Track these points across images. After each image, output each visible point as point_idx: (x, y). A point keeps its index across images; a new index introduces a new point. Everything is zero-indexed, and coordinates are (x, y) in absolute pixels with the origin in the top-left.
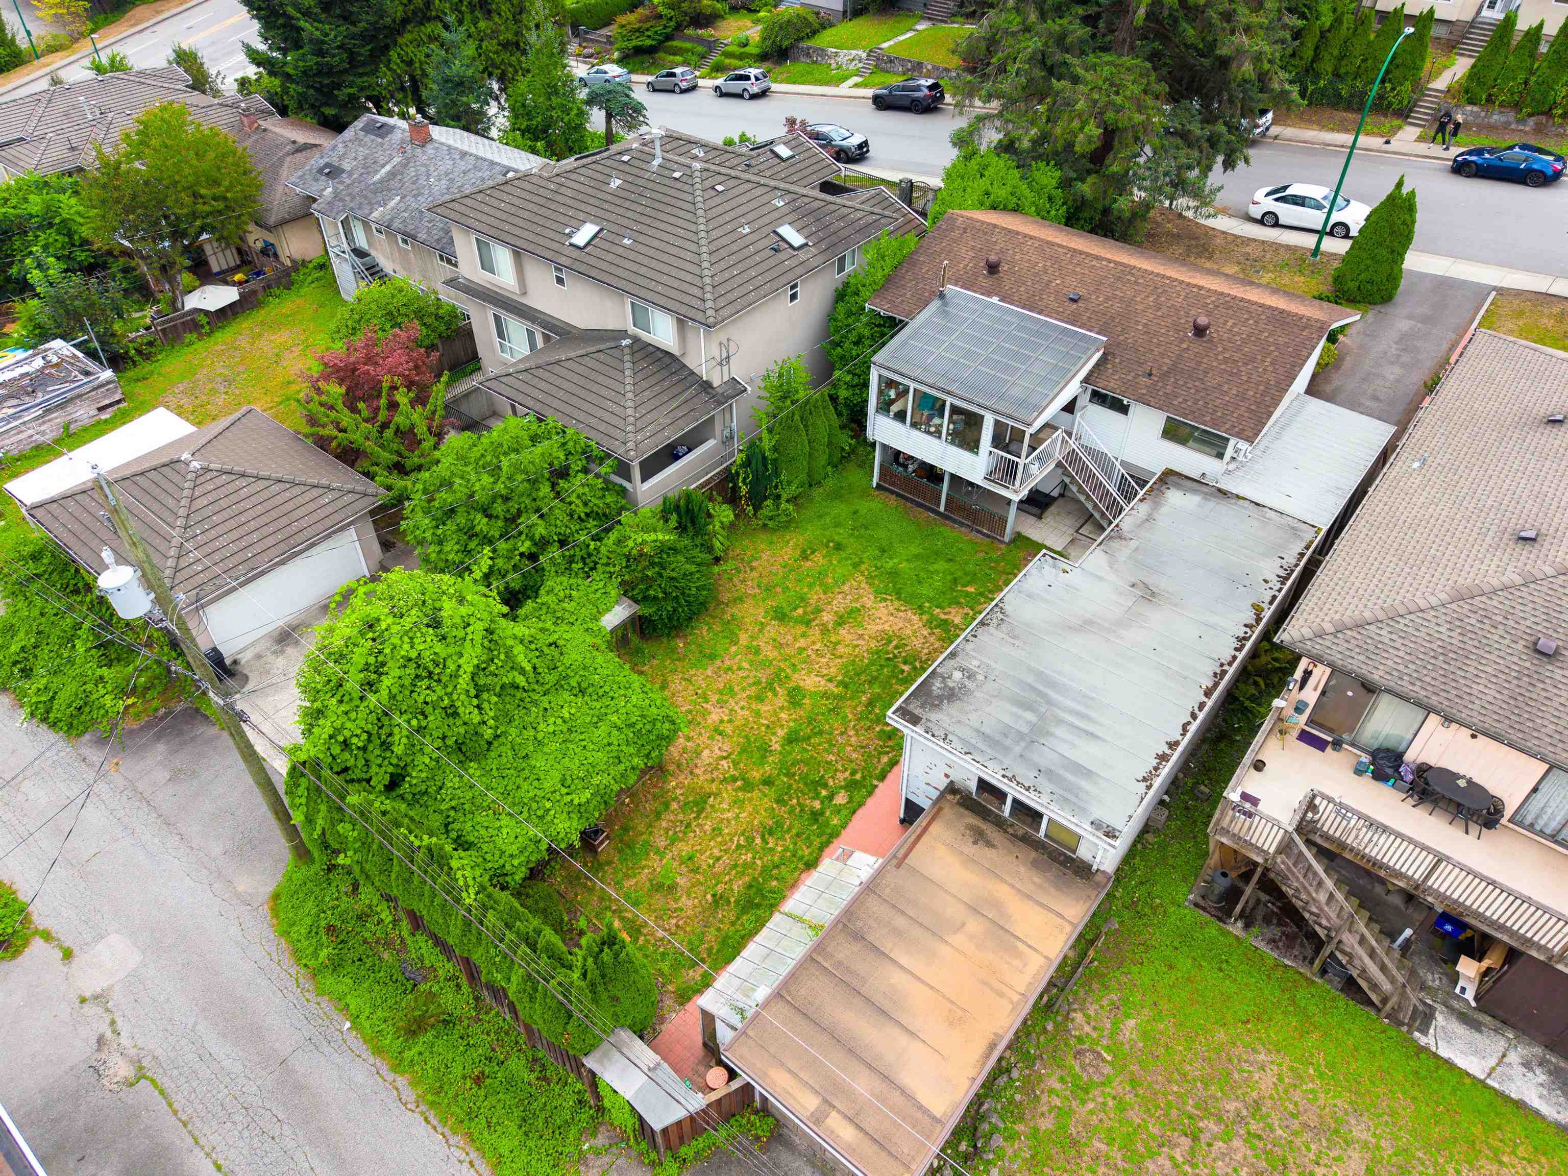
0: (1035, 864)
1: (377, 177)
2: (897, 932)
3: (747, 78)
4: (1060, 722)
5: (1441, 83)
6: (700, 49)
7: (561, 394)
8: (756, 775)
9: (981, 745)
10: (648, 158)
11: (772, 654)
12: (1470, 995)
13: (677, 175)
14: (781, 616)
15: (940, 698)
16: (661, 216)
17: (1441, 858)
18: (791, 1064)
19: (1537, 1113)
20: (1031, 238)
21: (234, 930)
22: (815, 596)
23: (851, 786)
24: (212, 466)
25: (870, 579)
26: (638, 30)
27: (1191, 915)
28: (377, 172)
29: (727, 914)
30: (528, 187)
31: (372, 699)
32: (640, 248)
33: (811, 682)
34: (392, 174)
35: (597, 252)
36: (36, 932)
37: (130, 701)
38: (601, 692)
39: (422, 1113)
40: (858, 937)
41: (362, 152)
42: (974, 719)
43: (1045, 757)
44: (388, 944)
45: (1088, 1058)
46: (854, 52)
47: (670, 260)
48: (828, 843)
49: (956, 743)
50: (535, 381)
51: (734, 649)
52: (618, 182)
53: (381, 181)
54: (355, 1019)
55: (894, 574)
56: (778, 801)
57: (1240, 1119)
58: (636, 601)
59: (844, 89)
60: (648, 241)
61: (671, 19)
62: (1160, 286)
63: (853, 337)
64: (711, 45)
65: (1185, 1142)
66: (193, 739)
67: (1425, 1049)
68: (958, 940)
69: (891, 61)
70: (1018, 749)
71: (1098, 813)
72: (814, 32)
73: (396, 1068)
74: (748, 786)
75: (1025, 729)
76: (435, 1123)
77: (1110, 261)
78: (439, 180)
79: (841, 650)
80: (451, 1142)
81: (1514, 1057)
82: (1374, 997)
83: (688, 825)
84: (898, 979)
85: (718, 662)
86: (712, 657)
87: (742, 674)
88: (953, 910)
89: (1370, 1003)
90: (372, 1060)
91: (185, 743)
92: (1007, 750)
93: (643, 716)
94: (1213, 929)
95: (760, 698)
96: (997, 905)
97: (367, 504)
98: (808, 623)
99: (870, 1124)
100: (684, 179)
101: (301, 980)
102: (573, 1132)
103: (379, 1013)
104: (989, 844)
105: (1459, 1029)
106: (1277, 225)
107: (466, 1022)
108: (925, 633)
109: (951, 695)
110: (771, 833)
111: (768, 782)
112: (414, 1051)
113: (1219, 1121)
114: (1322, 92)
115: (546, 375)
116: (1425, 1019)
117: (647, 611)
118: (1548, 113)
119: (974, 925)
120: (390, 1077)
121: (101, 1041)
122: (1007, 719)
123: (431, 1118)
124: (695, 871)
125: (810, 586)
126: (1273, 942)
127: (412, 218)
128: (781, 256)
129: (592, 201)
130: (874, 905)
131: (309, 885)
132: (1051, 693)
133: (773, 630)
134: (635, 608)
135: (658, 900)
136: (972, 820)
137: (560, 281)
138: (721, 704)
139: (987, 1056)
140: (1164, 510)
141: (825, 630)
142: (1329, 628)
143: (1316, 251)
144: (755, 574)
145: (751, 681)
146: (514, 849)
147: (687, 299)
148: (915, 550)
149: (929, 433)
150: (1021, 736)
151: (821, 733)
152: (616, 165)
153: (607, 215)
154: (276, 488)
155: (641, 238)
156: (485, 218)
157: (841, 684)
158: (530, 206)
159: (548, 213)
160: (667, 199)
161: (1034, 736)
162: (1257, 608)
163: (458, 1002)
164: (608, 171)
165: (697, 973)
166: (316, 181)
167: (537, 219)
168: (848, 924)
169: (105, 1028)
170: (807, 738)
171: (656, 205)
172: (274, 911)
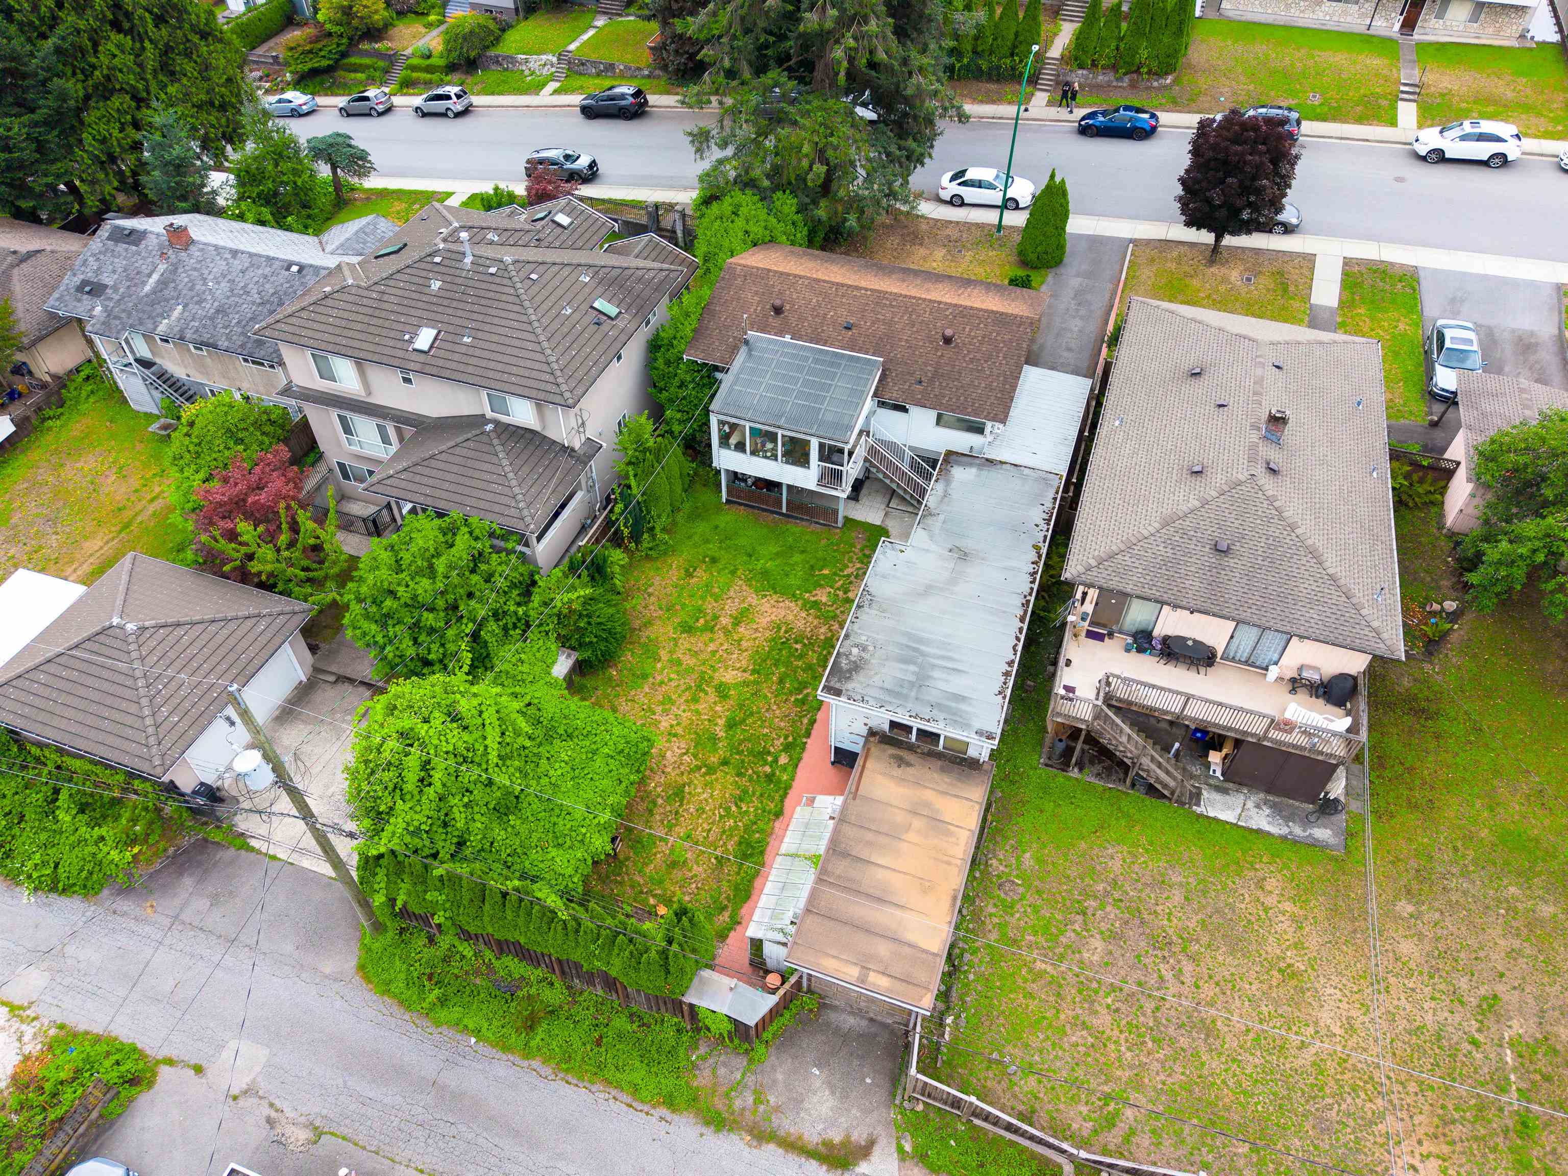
0: (943, 770)
1: (147, 288)
2: (869, 844)
3: (448, 97)
4: (934, 666)
5: (1055, 51)
6: (381, 64)
7: (446, 486)
8: (714, 760)
9: (888, 698)
10: (459, 257)
11: (692, 662)
12: (1218, 774)
13: (493, 270)
14: (688, 629)
15: (850, 671)
16: (490, 311)
17: (1188, 697)
18: (833, 952)
19: (1269, 833)
20: (801, 277)
21: (338, 1003)
22: (709, 606)
23: (788, 748)
24: (147, 624)
25: (748, 581)
26: (311, 52)
27: (1044, 772)
28: (144, 283)
29: (731, 868)
30: (351, 298)
31: (430, 791)
32: (481, 344)
33: (730, 676)
34: (163, 283)
35: (442, 353)
36: (158, 1062)
37: (136, 850)
38: (585, 732)
39: (562, 1079)
40: (845, 855)
41: (120, 263)
42: (877, 680)
43: (932, 695)
44: (477, 973)
45: (1007, 886)
46: (544, 57)
47: (515, 352)
48: (785, 795)
49: (872, 702)
50: (418, 478)
51: (659, 665)
52: (438, 284)
53: (154, 291)
54: (477, 1032)
55: (765, 574)
56: (739, 775)
57: (1107, 893)
58: (573, 649)
59: (545, 97)
60: (487, 336)
61: (341, 36)
62: (910, 305)
63: (676, 382)
64: (392, 59)
65: (1079, 918)
66: (215, 865)
67: (1200, 816)
68: (911, 836)
69: (583, 64)
70: (913, 694)
71: (977, 725)
72: (498, 39)
73: (526, 1057)
74: (711, 770)
75: (912, 678)
76: (575, 1082)
77: (866, 289)
78: (218, 283)
79: (745, 644)
80: (593, 1090)
81: (1250, 804)
82: (1166, 793)
83: (677, 813)
84: (880, 874)
85: (651, 680)
86: (644, 676)
87: (673, 684)
88: (900, 817)
89: (1164, 796)
90: (504, 1057)
91: (206, 871)
92: (906, 697)
93: (628, 743)
94: (1061, 778)
95: (695, 700)
96: (928, 805)
97: (299, 621)
98: (712, 630)
99: (896, 970)
100: (500, 273)
101: (417, 1021)
102: (682, 1052)
103: (495, 1023)
104: (909, 764)
105: (1217, 796)
106: (963, 204)
107: (566, 1007)
108: (804, 615)
109: (856, 667)
110: (741, 800)
111: (725, 763)
112: (538, 1038)
113: (1095, 898)
114: (967, 68)
115: (427, 471)
116: (1196, 797)
117: (587, 654)
118: (1137, 71)
119: (917, 823)
120: (525, 1064)
121: (270, 1121)
122: (900, 675)
123: (570, 1080)
124: (696, 844)
125: (703, 598)
126: (1098, 775)
127: (204, 326)
128: (605, 327)
129: (420, 304)
130: (849, 831)
131: (389, 949)
132: (923, 648)
133: (685, 643)
134: (575, 656)
135: (677, 874)
136: (892, 751)
137: (407, 381)
138: (666, 712)
139: (954, 905)
140: (954, 485)
141: (727, 632)
142: (1093, 563)
143: (1000, 227)
144: (652, 599)
145: (683, 687)
146: (570, 871)
147: (543, 386)
148: (774, 549)
149: (766, 457)
150: (912, 684)
151: (752, 714)
152: (429, 267)
153: (439, 317)
154: (213, 628)
155: (480, 335)
156: (318, 335)
157: (754, 671)
158: (360, 318)
159: (380, 322)
160: (491, 295)
161: (921, 682)
162: (1037, 548)
163: (555, 995)
164: (424, 274)
165: (725, 916)
166: (79, 300)
167: (372, 329)
168: (836, 848)
169: (267, 1111)
170: (743, 721)
171: (483, 302)
172: (367, 979)
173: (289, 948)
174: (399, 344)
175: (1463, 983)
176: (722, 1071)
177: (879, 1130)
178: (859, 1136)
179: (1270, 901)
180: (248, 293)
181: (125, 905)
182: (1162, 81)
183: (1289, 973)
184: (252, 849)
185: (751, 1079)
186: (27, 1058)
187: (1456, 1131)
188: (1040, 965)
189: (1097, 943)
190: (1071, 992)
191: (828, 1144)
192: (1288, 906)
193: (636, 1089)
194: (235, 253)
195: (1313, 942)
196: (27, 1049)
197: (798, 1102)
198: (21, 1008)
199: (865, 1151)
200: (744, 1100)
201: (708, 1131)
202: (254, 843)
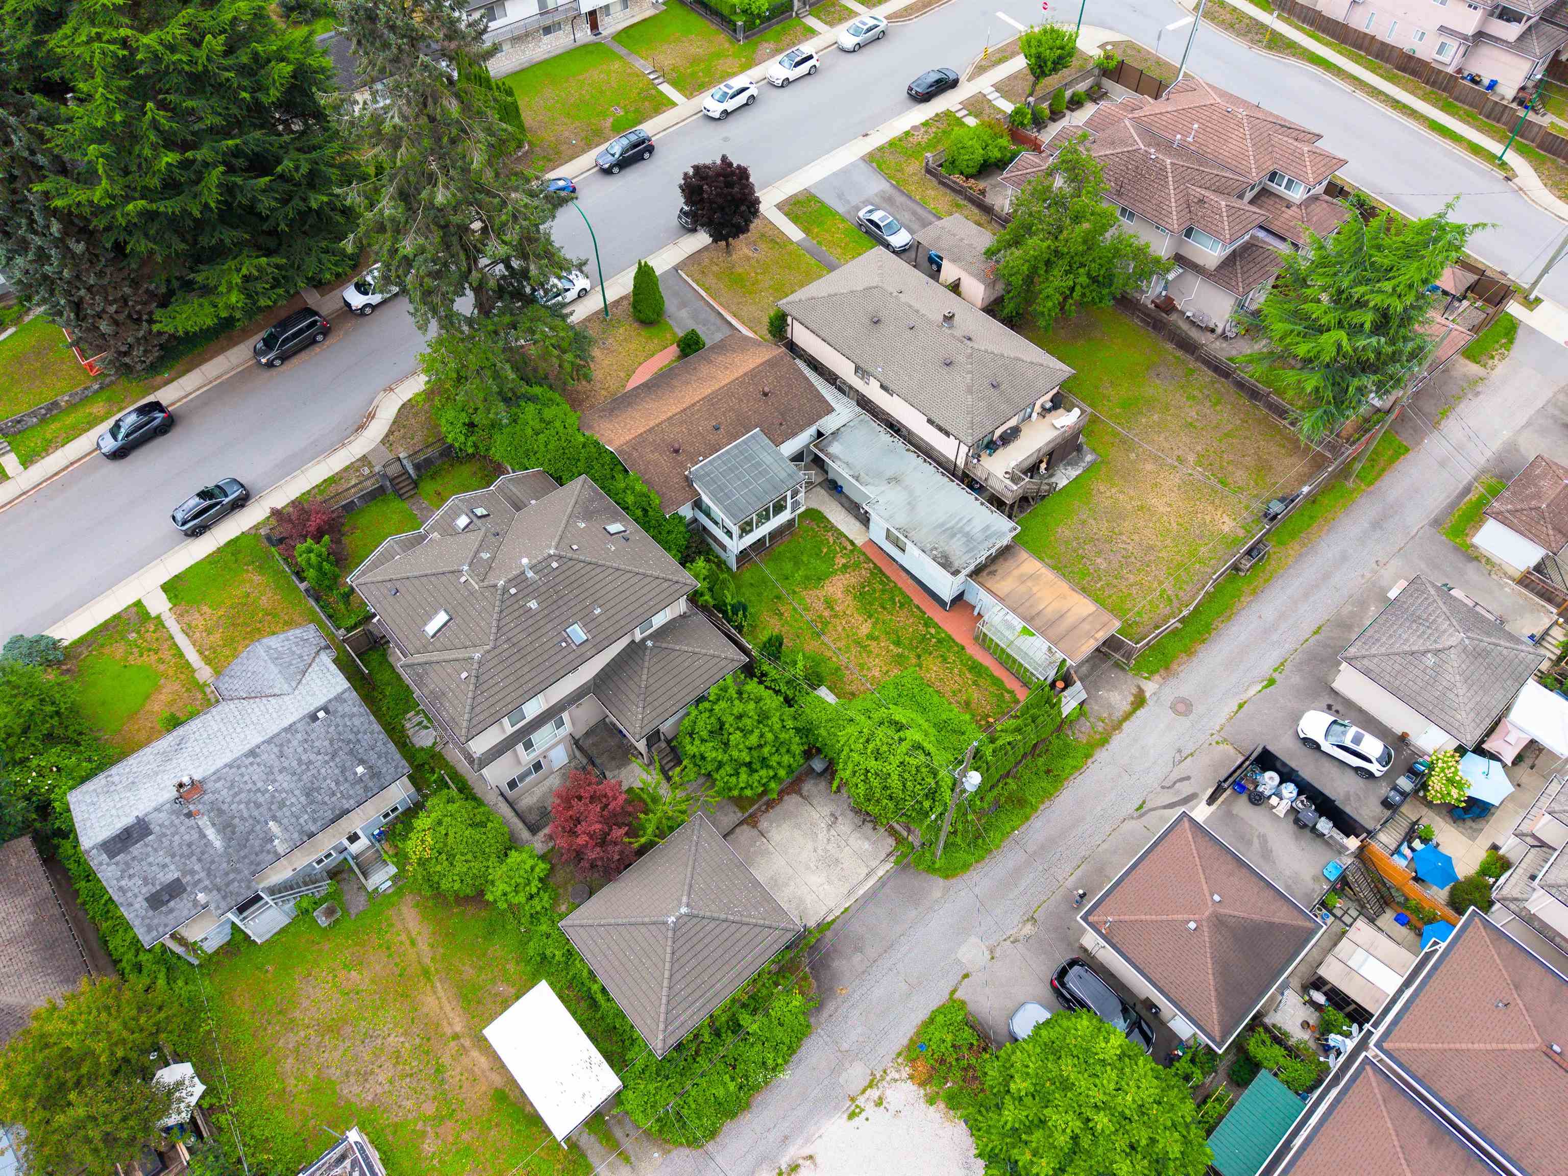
0: (1005, 560)
1: (217, 844)
2: (1031, 606)
4: (962, 527)
8: (914, 661)
9: (972, 554)
12: (1044, 471)
13: (555, 565)
14: (819, 634)
15: (946, 560)
16: (585, 586)
18: (1079, 644)
19: (1080, 474)
22: (810, 616)
23: (926, 625)
24: (685, 901)
25: (805, 589)
28: (209, 844)
29: (981, 682)
30: (494, 662)
32: (608, 606)
33: (865, 629)
34: (226, 828)
35: (596, 631)
36: (950, 999)
37: (797, 991)
39: (1055, 798)
40: (1032, 618)
41: (161, 857)
42: (959, 553)
47: (632, 590)
48: (954, 641)
49: (971, 561)
51: (835, 659)
52: (534, 602)
54: (1013, 829)
55: (806, 578)
56: (930, 654)
57: (1079, 544)
59: (19, 477)
60: (605, 599)
66: (833, 945)
67: (1060, 489)
68: (1035, 590)
70: (973, 543)
73: (1036, 811)
74: (920, 665)
75: (965, 538)
76: (1059, 793)
77: (697, 402)
78: (274, 781)
79: (848, 612)
80: (1066, 787)
81: (1065, 472)
84: (1049, 609)
87: (852, 658)
88: (1023, 589)
89: (1046, 496)
90: (1032, 820)
91: (835, 951)
95: (870, 652)
96: (1021, 575)
98: (828, 623)
100: (561, 562)
101: (992, 857)
102: (1067, 741)
103: (1013, 818)
104: (996, 571)
105: (1057, 479)
108: (848, 575)
109: (945, 557)
110: (945, 660)
111: (919, 657)
112: (1030, 801)
113: (1079, 549)
116: (1053, 486)
119: (1029, 584)
120: (1039, 812)
121: (1014, 942)
122: (960, 543)
123: (1057, 795)
124: (960, 691)
125: (802, 616)
127: (314, 811)
128: (631, 538)
129: (542, 622)
132: (947, 526)
133: (827, 639)
136: (985, 573)
138: (870, 669)
140: (841, 456)
141: (836, 616)
142: (970, 431)
145: (857, 654)
147: (672, 589)
148: (790, 566)
149: (765, 523)
150: (969, 540)
151: (896, 631)
152: (513, 600)
153: (563, 617)
155: (601, 602)
157: (870, 617)
158: (518, 665)
159: (534, 654)
160: (573, 578)
161: (969, 538)
162: (908, 450)
163: (1013, 785)
164: (516, 606)
165: (1007, 696)
166: (171, 911)
167: (536, 663)
168: (1029, 619)
169: (1008, 942)
170: (898, 637)
171: (575, 585)
172: (953, 876)
173: (914, 913)
174: (565, 652)
175: (1170, 461)
176: (1083, 729)
177: (1136, 682)
178: (1134, 690)
179: (1108, 494)
180: (310, 762)
181: (830, 1007)
182: (523, 150)
183: (1141, 508)
184: (834, 921)
185: (1092, 720)
186: (911, 1077)
187: (1217, 502)
188: (1098, 585)
189: (1099, 561)
190: (1115, 582)
191: (1132, 704)
192: (1113, 491)
193: (1075, 768)
194: (252, 753)
195: (1132, 493)
196: (904, 1075)
197: (1110, 706)
198: (872, 1081)
199: (1141, 692)
200: (1100, 727)
201: (1107, 747)
202: (829, 919)
